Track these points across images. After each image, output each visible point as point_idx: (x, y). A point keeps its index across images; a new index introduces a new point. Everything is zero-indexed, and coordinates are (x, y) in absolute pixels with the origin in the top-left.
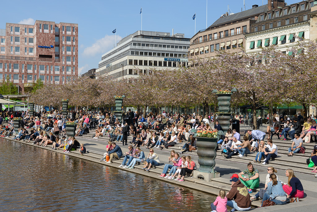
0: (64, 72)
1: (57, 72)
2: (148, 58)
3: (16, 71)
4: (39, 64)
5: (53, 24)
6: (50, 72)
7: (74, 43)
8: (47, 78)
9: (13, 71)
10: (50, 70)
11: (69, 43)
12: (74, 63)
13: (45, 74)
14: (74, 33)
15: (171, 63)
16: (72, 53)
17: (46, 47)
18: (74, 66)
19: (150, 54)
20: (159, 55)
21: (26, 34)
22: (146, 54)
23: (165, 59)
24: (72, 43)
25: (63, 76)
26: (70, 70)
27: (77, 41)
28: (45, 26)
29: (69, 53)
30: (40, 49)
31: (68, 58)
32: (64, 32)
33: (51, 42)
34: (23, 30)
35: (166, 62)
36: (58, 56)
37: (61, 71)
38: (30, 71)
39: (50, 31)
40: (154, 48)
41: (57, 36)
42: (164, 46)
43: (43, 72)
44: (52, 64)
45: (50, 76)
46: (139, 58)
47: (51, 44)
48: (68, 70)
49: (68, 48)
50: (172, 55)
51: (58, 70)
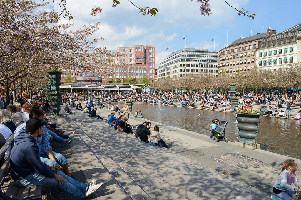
0: (148, 72)
1: (145, 72)
2: (191, 63)
3: (125, 71)
4: (136, 68)
5: (143, 47)
6: (141, 72)
7: (153, 56)
8: (140, 75)
9: (123, 72)
10: (141, 70)
11: (151, 56)
12: (153, 67)
13: (139, 73)
14: (153, 51)
15: (203, 65)
16: (152, 61)
17: (139, 59)
18: (153, 68)
19: (191, 61)
20: (196, 61)
21: (128, 52)
22: (189, 60)
23: (200, 63)
24: (152, 56)
25: (148, 73)
26: (151, 70)
27: (155, 55)
28: (139, 48)
29: (151, 61)
30: (136, 60)
31: (150, 64)
32: (148, 50)
33: (142, 56)
34: (127, 50)
35: (200, 65)
36: (145, 63)
37: (147, 71)
38: (132, 72)
39: (141, 50)
40: (193, 57)
41: (145, 53)
42: (199, 56)
43: (138, 72)
44: (142, 68)
45: (141, 74)
46: (185, 63)
47: (142, 57)
48: (150, 71)
49: (150, 59)
50: (203, 61)
51: (145, 71)
